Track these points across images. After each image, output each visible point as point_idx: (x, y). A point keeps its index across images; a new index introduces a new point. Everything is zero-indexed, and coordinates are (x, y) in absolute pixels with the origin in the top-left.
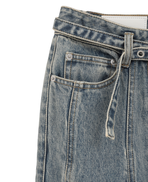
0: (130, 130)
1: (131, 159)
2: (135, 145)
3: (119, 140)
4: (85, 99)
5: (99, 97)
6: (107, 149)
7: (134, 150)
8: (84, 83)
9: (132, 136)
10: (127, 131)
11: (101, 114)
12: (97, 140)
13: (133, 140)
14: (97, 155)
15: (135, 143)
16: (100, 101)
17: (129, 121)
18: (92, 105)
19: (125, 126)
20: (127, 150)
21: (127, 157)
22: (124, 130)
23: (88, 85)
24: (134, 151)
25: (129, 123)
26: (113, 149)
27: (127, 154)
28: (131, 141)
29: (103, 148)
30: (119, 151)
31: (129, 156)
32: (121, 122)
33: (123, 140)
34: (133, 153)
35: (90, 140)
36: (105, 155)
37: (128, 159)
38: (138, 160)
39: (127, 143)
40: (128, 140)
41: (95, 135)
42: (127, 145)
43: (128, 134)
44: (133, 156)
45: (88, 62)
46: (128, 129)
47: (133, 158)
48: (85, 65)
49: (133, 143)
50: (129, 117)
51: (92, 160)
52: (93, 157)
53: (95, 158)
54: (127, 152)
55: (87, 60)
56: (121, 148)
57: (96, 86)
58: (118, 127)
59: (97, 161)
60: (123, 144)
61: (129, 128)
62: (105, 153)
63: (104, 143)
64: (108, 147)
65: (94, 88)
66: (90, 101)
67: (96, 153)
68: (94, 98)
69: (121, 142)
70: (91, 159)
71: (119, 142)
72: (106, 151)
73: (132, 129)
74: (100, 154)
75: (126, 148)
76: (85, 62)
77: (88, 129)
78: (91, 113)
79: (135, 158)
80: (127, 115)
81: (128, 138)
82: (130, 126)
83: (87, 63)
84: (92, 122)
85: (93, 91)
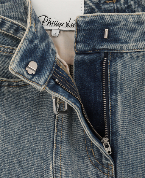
0: (59, 139)
1: (59, 175)
2: (65, 157)
3: (44, 151)
4: (2, 99)
5: (19, 97)
6: (30, 161)
7: (62, 163)
8: (2, 80)
9: (61, 146)
10: (55, 140)
11: (22, 117)
12: (17, 149)
13: (62, 151)
14: (17, 168)
15: (64, 155)
16: (20, 102)
17: (57, 127)
18: (10, 107)
19: (52, 134)
20: (54, 164)
21: (53, 172)
22: (52, 139)
23: (6, 81)
24: (63, 165)
25: (58, 131)
26: (37, 162)
27: (54, 168)
28: (59, 152)
29: (25, 160)
30: (44, 164)
31: (55, 171)
32: (48, 129)
33: (49, 151)
34: (61, 168)
35: (8, 150)
36: (27, 169)
37: (54, 175)
38: (67, 176)
39: (54, 154)
40: (56, 151)
41: (15, 144)
42: (54, 157)
43: (56, 144)
44: (61, 170)
45: (8, 54)
46: (56, 138)
47: (61, 173)
48: (4, 57)
49: (63, 154)
50: (57, 122)
51: (10, 175)
52: (11, 171)
53: (14, 172)
54: (54, 166)
55: (7, 52)
56: (46, 160)
57: (15, 84)
58: (44, 134)
59: (16, 176)
60: (49, 156)
61: (57, 136)
62: (27, 165)
63: (26, 154)
64: (31, 159)
65: (13, 86)
66: (7, 101)
67: (15, 166)
68: (12, 97)
69: (47, 154)
70: (9, 173)
71: (44, 153)
72: (28, 164)
73: (61, 137)
74: (21, 167)
75: (53, 161)
76: (4, 54)
77: (6, 136)
78: (9, 117)
79: (64, 173)
80: (55, 121)
81: (56, 149)
82: (59, 134)
83: (6, 55)
84: (12, 128)
85: (12, 89)
